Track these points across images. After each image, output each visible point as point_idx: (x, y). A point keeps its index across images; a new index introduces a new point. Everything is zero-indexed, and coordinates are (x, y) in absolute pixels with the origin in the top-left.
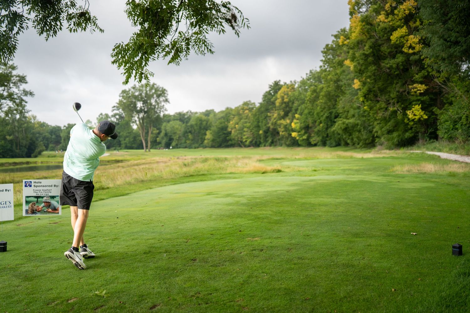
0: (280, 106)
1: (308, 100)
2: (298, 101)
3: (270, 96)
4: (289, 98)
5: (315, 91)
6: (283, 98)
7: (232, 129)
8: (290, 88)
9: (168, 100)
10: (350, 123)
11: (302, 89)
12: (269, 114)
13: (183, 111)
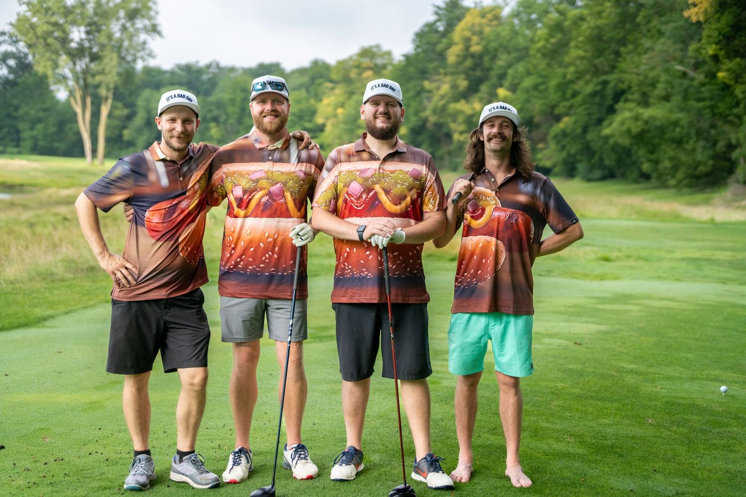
0: (459, 63)
1: (538, 51)
2: (509, 53)
3: (434, 37)
4: (484, 43)
5: (558, 27)
6: (467, 41)
7: (327, 119)
8: (489, 16)
9: (159, 28)
10: (653, 118)
11: (521, 21)
12: (427, 84)
13: (197, 62)
